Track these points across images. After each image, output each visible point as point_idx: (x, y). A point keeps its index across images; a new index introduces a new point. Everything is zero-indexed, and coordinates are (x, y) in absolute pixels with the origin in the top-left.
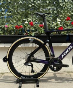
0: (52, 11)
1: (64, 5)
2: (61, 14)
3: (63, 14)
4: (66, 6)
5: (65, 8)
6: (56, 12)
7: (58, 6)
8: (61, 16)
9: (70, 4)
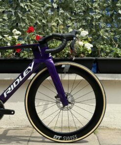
0: (8, 17)
1: (27, 6)
2: (24, 21)
3: (27, 21)
4: (32, 8)
5: (29, 11)
6: (14, 18)
7: (18, 8)
8: (23, 25)
9: (40, 5)
